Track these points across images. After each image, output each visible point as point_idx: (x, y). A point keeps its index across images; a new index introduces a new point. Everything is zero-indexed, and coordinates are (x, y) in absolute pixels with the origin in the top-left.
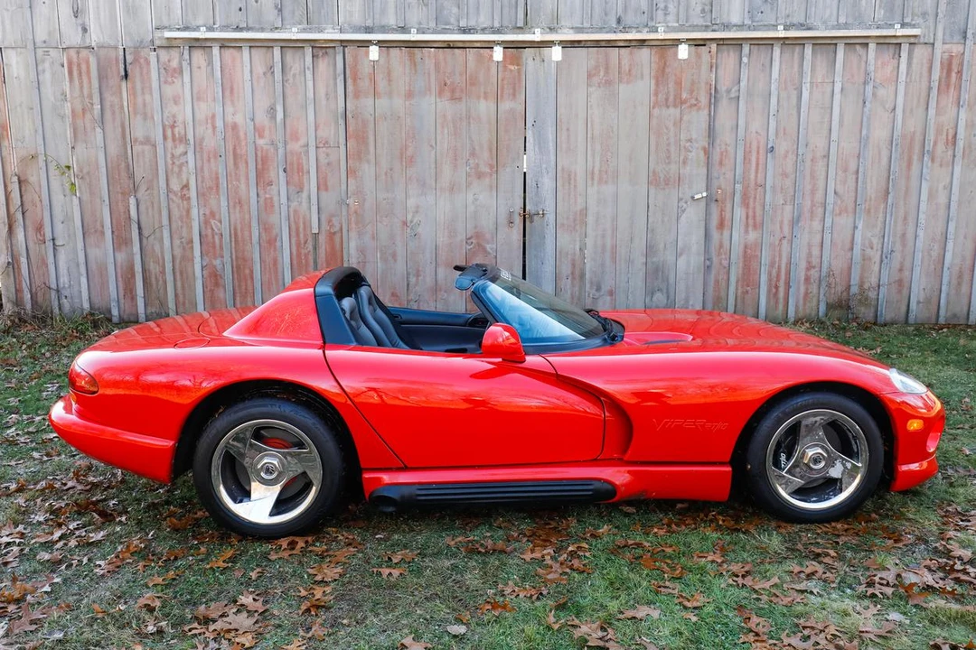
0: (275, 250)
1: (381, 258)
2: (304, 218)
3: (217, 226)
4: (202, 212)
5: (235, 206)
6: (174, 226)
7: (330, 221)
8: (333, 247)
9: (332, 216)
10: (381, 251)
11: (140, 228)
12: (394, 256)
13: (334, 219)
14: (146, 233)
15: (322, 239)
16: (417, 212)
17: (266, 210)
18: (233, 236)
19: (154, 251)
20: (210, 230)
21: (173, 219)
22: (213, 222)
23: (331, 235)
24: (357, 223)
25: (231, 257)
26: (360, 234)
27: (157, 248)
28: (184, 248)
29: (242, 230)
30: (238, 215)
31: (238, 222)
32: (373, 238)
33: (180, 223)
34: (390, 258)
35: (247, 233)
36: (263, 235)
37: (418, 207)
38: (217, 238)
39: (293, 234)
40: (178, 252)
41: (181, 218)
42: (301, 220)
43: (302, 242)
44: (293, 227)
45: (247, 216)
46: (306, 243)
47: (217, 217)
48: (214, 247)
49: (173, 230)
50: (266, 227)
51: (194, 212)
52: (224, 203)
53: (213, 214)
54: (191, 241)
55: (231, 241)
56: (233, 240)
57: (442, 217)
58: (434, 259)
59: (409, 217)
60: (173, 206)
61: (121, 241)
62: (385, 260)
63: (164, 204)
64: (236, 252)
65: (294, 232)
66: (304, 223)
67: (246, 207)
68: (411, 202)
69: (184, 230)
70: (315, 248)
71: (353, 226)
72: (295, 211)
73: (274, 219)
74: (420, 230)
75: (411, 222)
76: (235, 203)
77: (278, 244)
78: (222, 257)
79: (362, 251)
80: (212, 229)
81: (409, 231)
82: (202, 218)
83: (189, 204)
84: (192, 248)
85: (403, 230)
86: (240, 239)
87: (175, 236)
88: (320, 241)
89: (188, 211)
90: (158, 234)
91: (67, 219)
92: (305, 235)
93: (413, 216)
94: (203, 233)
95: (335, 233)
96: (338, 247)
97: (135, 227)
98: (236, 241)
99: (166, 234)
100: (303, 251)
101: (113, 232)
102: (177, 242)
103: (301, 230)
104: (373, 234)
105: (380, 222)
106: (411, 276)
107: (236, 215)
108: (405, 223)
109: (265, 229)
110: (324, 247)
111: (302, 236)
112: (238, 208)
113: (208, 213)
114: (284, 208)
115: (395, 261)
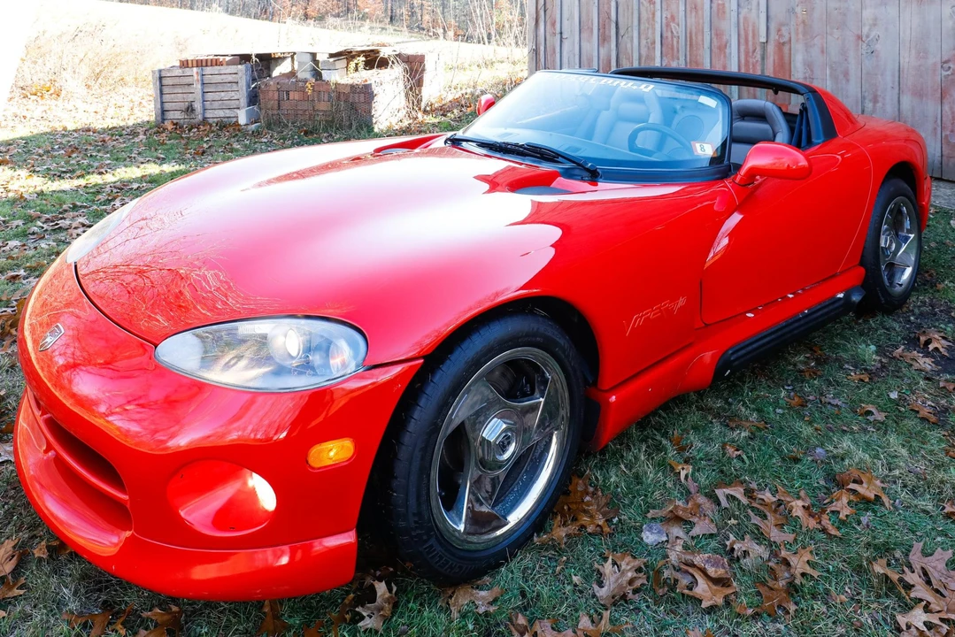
0: (725, 56)
1: (831, 75)
2: (754, 27)
3: (676, 29)
4: (664, 16)
5: (691, 11)
6: (642, 27)
7: (779, 30)
8: (781, 58)
9: (782, 24)
10: (831, 68)
11: (617, 28)
12: (846, 74)
13: (783, 29)
14: (622, 32)
15: (771, 48)
16: (875, 25)
17: (718, 15)
18: (688, 39)
19: (626, 49)
20: (669, 34)
21: (642, 21)
22: (673, 25)
23: (780, 46)
24: (805, 33)
25: (685, 60)
26: (808, 47)
27: (629, 46)
28: (649, 48)
29: (696, 34)
30: (693, 19)
31: (694, 28)
32: (823, 52)
33: (647, 25)
34: (841, 77)
35: (700, 38)
36: (715, 40)
37: (876, 19)
38: (675, 40)
39: (742, 41)
40: (644, 52)
41: (648, 19)
42: (750, 28)
43: (751, 50)
44: (742, 32)
45: (701, 21)
46: (754, 51)
47: (676, 20)
48: (672, 49)
49: (642, 32)
50: (717, 33)
51: (658, 14)
52: (682, 8)
53: (673, 18)
54: (654, 43)
55: (686, 45)
56: (688, 43)
57: (908, 32)
58: (897, 83)
59: (866, 30)
60: (643, 9)
61: (603, 39)
62: (835, 78)
63: (636, 7)
64: (690, 55)
65: (743, 39)
66: (753, 31)
67: (700, 12)
68: (868, 14)
69: (650, 31)
70: (763, 58)
71: (801, 36)
72: (745, 18)
73: (724, 25)
74: (878, 47)
75: (867, 37)
76: (691, 8)
77: (727, 51)
78: (678, 59)
79: (809, 65)
80: (672, 32)
81: (864, 46)
82: (664, 21)
83: (654, 7)
84: (654, 48)
85: (858, 45)
86: (694, 43)
87: (643, 37)
88: (769, 50)
89: (654, 14)
90: (630, 34)
91: (571, 18)
92: (753, 44)
93: (870, 30)
94: (664, 35)
95: (783, 44)
96: (786, 58)
97: (613, 26)
98: (691, 45)
99: (636, 34)
100: (751, 60)
101: (599, 29)
102: (643, 42)
103: (750, 38)
104: (823, 48)
105: (831, 35)
106: (867, 101)
107: (692, 20)
108: (859, 37)
109: (717, 35)
110: (772, 59)
111: (750, 43)
112: (694, 14)
113: (669, 17)
114: (734, 14)
115: (848, 80)
